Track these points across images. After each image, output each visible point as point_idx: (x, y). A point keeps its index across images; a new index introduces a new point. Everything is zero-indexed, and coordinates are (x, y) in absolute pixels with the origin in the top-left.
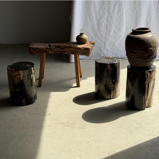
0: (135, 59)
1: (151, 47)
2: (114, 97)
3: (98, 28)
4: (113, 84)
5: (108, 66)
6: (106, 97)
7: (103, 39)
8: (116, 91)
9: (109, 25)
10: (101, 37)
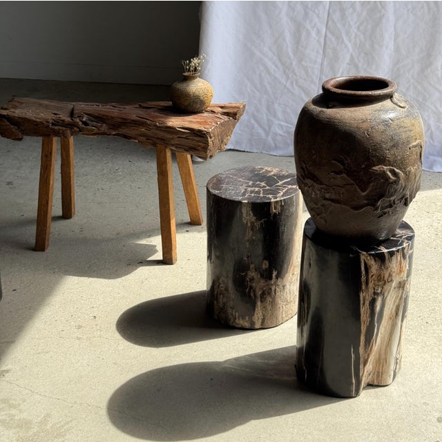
0: (320, 204)
6: (237, 321)
7: (313, 86)
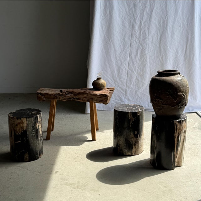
0: (161, 106)
1: (181, 91)
2: (137, 153)
3: (119, 75)
4: (135, 137)
5: (129, 115)
6: (127, 153)
7: (124, 87)
8: (138, 146)
9: (130, 71)
10: (121, 85)
